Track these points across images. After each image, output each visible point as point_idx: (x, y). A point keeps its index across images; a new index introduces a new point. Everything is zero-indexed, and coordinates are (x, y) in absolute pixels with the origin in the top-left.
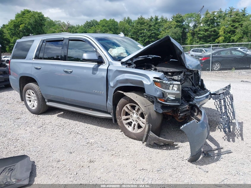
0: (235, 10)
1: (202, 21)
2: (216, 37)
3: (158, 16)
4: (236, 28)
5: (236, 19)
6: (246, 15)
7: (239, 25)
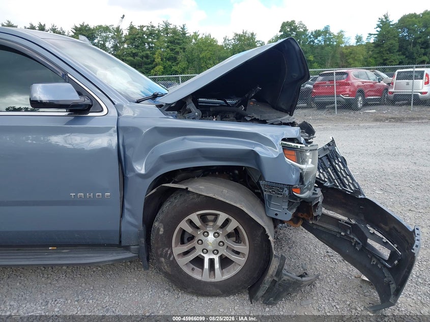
0: (172, 27)
1: (126, 40)
2: (151, 65)
3: (44, 25)
4: (177, 53)
5: (176, 39)
6: (187, 35)
7: (181, 48)
